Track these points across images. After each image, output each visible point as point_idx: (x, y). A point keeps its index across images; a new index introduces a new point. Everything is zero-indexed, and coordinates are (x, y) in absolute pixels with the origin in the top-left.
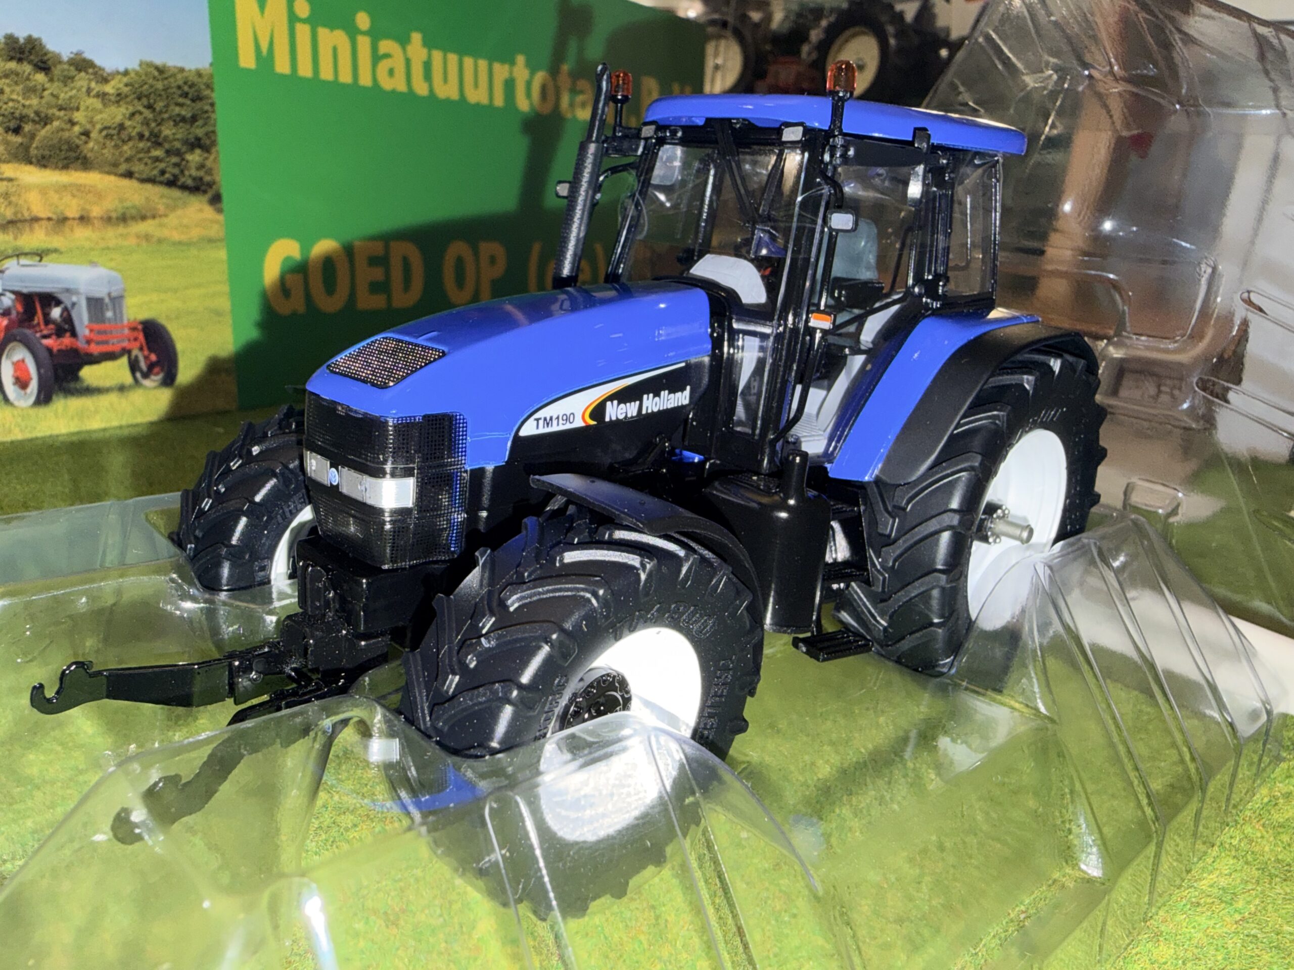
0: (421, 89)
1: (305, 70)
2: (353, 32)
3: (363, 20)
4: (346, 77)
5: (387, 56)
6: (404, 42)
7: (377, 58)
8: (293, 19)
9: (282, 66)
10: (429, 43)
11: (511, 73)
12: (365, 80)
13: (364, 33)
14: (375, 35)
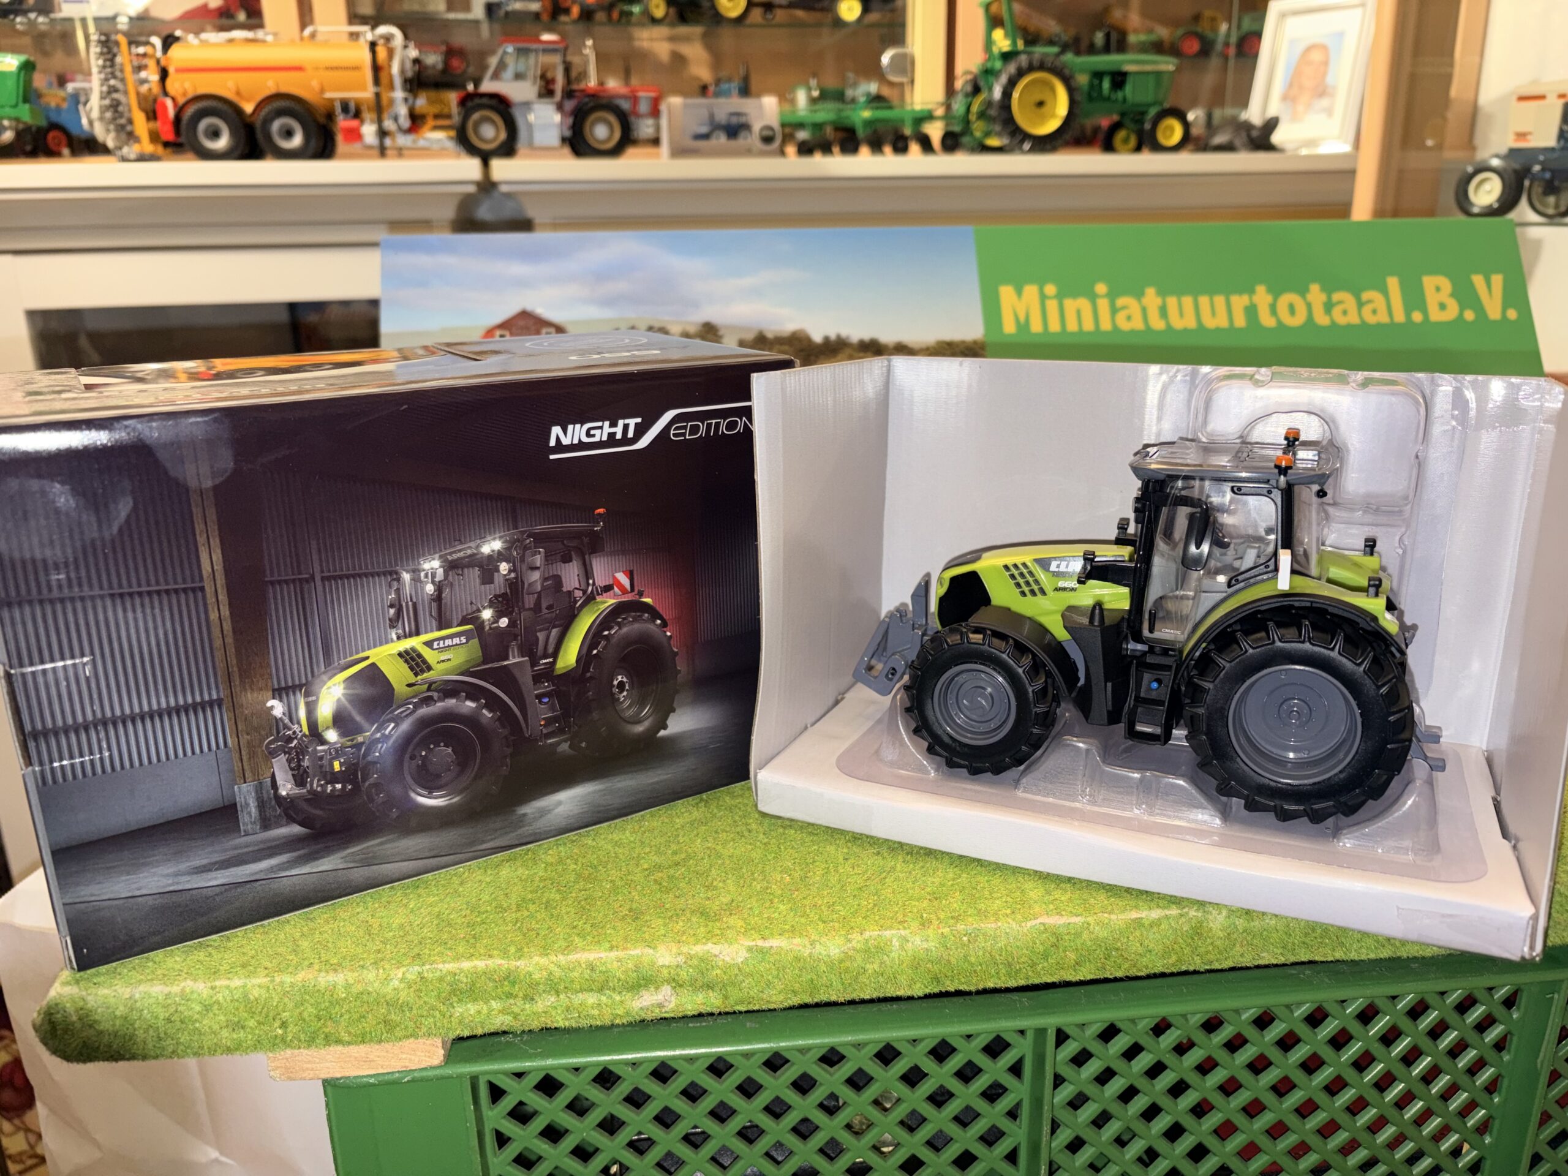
0: (1158, 324)
1: (1054, 326)
2: (1093, 297)
3: (1101, 288)
4: (1089, 326)
5: (1124, 308)
6: (1139, 295)
7: (1114, 311)
8: (1043, 297)
9: (1036, 327)
10: (1163, 293)
11: (1251, 299)
12: (1106, 325)
13: (1102, 297)
14: (1112, 296)
